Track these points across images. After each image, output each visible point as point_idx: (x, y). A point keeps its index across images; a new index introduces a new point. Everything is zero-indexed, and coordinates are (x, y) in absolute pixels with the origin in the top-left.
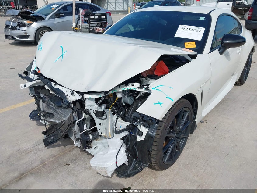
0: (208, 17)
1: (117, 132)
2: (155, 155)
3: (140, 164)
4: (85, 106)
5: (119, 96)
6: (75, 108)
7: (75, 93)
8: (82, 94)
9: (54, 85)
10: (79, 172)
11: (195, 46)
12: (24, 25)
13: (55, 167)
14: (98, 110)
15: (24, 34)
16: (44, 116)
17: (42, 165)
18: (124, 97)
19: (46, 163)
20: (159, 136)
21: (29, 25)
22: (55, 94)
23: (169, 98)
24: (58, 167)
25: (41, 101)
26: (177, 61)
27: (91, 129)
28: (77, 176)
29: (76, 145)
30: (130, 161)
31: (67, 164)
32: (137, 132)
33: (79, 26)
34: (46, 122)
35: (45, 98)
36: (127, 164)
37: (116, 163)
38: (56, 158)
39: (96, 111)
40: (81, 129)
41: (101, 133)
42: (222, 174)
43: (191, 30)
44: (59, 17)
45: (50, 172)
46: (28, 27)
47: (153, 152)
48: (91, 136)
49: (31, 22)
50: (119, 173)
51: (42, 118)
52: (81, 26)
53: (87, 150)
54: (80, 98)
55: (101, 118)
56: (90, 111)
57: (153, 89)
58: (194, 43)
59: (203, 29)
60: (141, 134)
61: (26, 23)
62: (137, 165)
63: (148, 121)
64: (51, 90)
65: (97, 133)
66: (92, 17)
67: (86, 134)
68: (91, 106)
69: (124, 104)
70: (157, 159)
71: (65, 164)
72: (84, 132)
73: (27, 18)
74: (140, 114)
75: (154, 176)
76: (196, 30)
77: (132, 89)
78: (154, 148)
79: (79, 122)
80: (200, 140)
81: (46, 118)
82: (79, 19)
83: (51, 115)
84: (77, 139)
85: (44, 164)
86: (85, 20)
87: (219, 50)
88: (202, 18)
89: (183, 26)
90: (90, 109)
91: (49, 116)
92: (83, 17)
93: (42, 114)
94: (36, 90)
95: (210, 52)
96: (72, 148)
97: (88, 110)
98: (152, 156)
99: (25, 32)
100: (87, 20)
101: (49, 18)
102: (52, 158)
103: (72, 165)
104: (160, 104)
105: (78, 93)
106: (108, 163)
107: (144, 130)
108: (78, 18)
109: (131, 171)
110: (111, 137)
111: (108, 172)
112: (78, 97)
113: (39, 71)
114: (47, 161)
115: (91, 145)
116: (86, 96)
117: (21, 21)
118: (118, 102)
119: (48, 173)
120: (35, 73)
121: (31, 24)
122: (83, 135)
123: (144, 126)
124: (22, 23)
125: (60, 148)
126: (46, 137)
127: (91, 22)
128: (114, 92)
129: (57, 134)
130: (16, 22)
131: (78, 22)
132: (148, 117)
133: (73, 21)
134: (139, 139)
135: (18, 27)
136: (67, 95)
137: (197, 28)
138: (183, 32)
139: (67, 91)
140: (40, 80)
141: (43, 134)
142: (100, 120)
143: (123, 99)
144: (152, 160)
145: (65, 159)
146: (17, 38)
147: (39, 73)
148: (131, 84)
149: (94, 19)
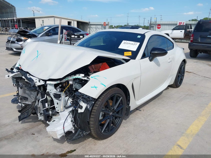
0: (143, 36)
1: (67, 108)
2: (93, 125)
3: (83, 132)
4: (46, 90)
5: (71, 83)
6: (39, 90)
7: (41, 81)
8: (45, 81)
9: (29, 76)
10: (40, 139)
11: (131, 55)
12: (21, 40)
13: (24, 135)
14: (56, 93)
15: (21, 47)
16: (21, 99)
17: (15, 134)
18: (75, 84)
19: (18, 132)
20: (95, 110)
21: (25, 41)
22: (29, 82)
23: (103, 84)
24: (26, 135)
25: (19, 88)
26: (117, 63)
27: (51, 107)
28: (38, 141)
29: (40, 118)
30: (76, 130)
31: (33, 134)
32: (78, 106)
33: (62, 43)
34: (22, 104)
35: (22, 85)
36: (73, 132)
37: (64, 128)
38: (26, 130)
39: (54, 93)
40: (44, 106)
41: (58, 110)
42: (145, 144)
43: (130, 44)
44: (48, 36)
45: (20, 138)
46: (24, 41)
47: (91, 123)
48: (50, 112)
49: (27, 39)
50: (67, 139)
51: (20, 101)
52: (63, 42)
53: (47, 122)
54: (44, 83)
55: (59, 99)
56: (50, 94)
57: (92, 77)
58: (130, 52)
59: (138, 44)
60: (81, 107)
61: (23, 39)
62: (81, 133)
63: (87, 99)
64: (26, 79)
65: (55, 111)
66: (73, 36)
67: (47, 110)
68: (51, 89)
69: (74, 89)
70: (94, 128)
71: (31, 134)
72: (46, 109)
73: (24, 36)
74: (81, 93)
75: (94, 144)
76: (133, 44)
77: (78, 78)
78: (92, 119)
79: (42, 100)
80: (135, 123)
81: (23, 101)
82: (63, 38)
83: (26, 99)
84: (41, 114)
85: (16, 133)
86: (68, 38)
87: (149, 58)
88: (139, 37)
89: (125, 41)
90: (50, 92)
91: (25, 99)
92: (66, 36)
93: (20, 98)
94: (17, 80)
95: (141, 59)
96: (40, 124)
97: (48, 92)
98: (91, 126)
99: (21, 45)
100: (69, 39)
101: (41, 36)
102: (23, 130)
103: (36, 135)
104: (96, 87)
105: (43, 80)
106: (57, 128)
107: (84, 105)
108: (62, 36)
109: (76, 137)
110: (62, 111)
111: (57, 135)
112: (42, 83)
113: (21, 67)
114: (19, 131)
115: (51, 120)
116: (48, 82)
117: (19, 37)
118: (70, 87)
119: (18, 139)
120: (18, 68)
121: (26, 40)
122: (45, 111)
123: (84, 102)
124: (20, 39)
125: (31, 123)
126: (21, 114)
127: (72, 40)
128: (66, 79)
129: (28, 112)
130: (16, 38)
131: (62, 40)
132: (86, 96)
133: (59, 39)
134: (80, 111)
135: (16, 42)
136: (36, 82)
137: (134, 43)
138: (125, 45)
139: (36, 80)
140: (19, 72)
141: (19, 112)
142: (57, 100)
143: (74, 86)
144: (91, 129)
145: (32, 131)
146: (15, 50)
147: (20, 69)
148: (78, 75)
149: (74, 38)
